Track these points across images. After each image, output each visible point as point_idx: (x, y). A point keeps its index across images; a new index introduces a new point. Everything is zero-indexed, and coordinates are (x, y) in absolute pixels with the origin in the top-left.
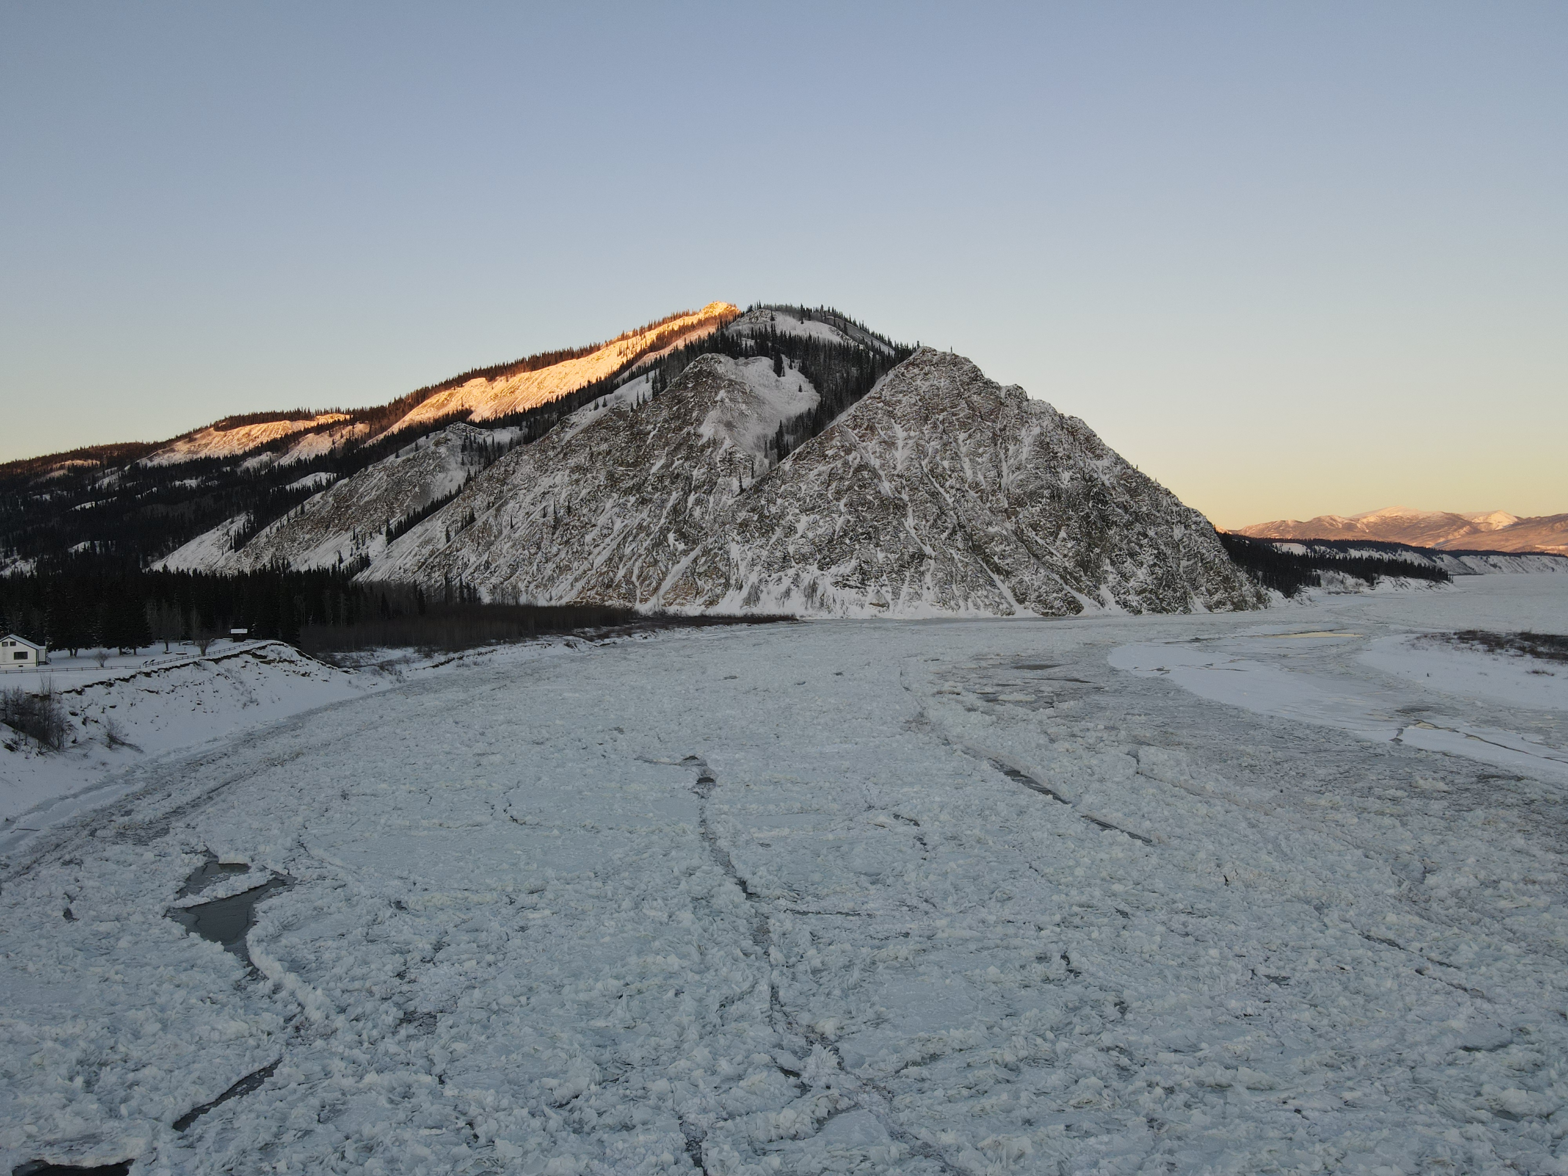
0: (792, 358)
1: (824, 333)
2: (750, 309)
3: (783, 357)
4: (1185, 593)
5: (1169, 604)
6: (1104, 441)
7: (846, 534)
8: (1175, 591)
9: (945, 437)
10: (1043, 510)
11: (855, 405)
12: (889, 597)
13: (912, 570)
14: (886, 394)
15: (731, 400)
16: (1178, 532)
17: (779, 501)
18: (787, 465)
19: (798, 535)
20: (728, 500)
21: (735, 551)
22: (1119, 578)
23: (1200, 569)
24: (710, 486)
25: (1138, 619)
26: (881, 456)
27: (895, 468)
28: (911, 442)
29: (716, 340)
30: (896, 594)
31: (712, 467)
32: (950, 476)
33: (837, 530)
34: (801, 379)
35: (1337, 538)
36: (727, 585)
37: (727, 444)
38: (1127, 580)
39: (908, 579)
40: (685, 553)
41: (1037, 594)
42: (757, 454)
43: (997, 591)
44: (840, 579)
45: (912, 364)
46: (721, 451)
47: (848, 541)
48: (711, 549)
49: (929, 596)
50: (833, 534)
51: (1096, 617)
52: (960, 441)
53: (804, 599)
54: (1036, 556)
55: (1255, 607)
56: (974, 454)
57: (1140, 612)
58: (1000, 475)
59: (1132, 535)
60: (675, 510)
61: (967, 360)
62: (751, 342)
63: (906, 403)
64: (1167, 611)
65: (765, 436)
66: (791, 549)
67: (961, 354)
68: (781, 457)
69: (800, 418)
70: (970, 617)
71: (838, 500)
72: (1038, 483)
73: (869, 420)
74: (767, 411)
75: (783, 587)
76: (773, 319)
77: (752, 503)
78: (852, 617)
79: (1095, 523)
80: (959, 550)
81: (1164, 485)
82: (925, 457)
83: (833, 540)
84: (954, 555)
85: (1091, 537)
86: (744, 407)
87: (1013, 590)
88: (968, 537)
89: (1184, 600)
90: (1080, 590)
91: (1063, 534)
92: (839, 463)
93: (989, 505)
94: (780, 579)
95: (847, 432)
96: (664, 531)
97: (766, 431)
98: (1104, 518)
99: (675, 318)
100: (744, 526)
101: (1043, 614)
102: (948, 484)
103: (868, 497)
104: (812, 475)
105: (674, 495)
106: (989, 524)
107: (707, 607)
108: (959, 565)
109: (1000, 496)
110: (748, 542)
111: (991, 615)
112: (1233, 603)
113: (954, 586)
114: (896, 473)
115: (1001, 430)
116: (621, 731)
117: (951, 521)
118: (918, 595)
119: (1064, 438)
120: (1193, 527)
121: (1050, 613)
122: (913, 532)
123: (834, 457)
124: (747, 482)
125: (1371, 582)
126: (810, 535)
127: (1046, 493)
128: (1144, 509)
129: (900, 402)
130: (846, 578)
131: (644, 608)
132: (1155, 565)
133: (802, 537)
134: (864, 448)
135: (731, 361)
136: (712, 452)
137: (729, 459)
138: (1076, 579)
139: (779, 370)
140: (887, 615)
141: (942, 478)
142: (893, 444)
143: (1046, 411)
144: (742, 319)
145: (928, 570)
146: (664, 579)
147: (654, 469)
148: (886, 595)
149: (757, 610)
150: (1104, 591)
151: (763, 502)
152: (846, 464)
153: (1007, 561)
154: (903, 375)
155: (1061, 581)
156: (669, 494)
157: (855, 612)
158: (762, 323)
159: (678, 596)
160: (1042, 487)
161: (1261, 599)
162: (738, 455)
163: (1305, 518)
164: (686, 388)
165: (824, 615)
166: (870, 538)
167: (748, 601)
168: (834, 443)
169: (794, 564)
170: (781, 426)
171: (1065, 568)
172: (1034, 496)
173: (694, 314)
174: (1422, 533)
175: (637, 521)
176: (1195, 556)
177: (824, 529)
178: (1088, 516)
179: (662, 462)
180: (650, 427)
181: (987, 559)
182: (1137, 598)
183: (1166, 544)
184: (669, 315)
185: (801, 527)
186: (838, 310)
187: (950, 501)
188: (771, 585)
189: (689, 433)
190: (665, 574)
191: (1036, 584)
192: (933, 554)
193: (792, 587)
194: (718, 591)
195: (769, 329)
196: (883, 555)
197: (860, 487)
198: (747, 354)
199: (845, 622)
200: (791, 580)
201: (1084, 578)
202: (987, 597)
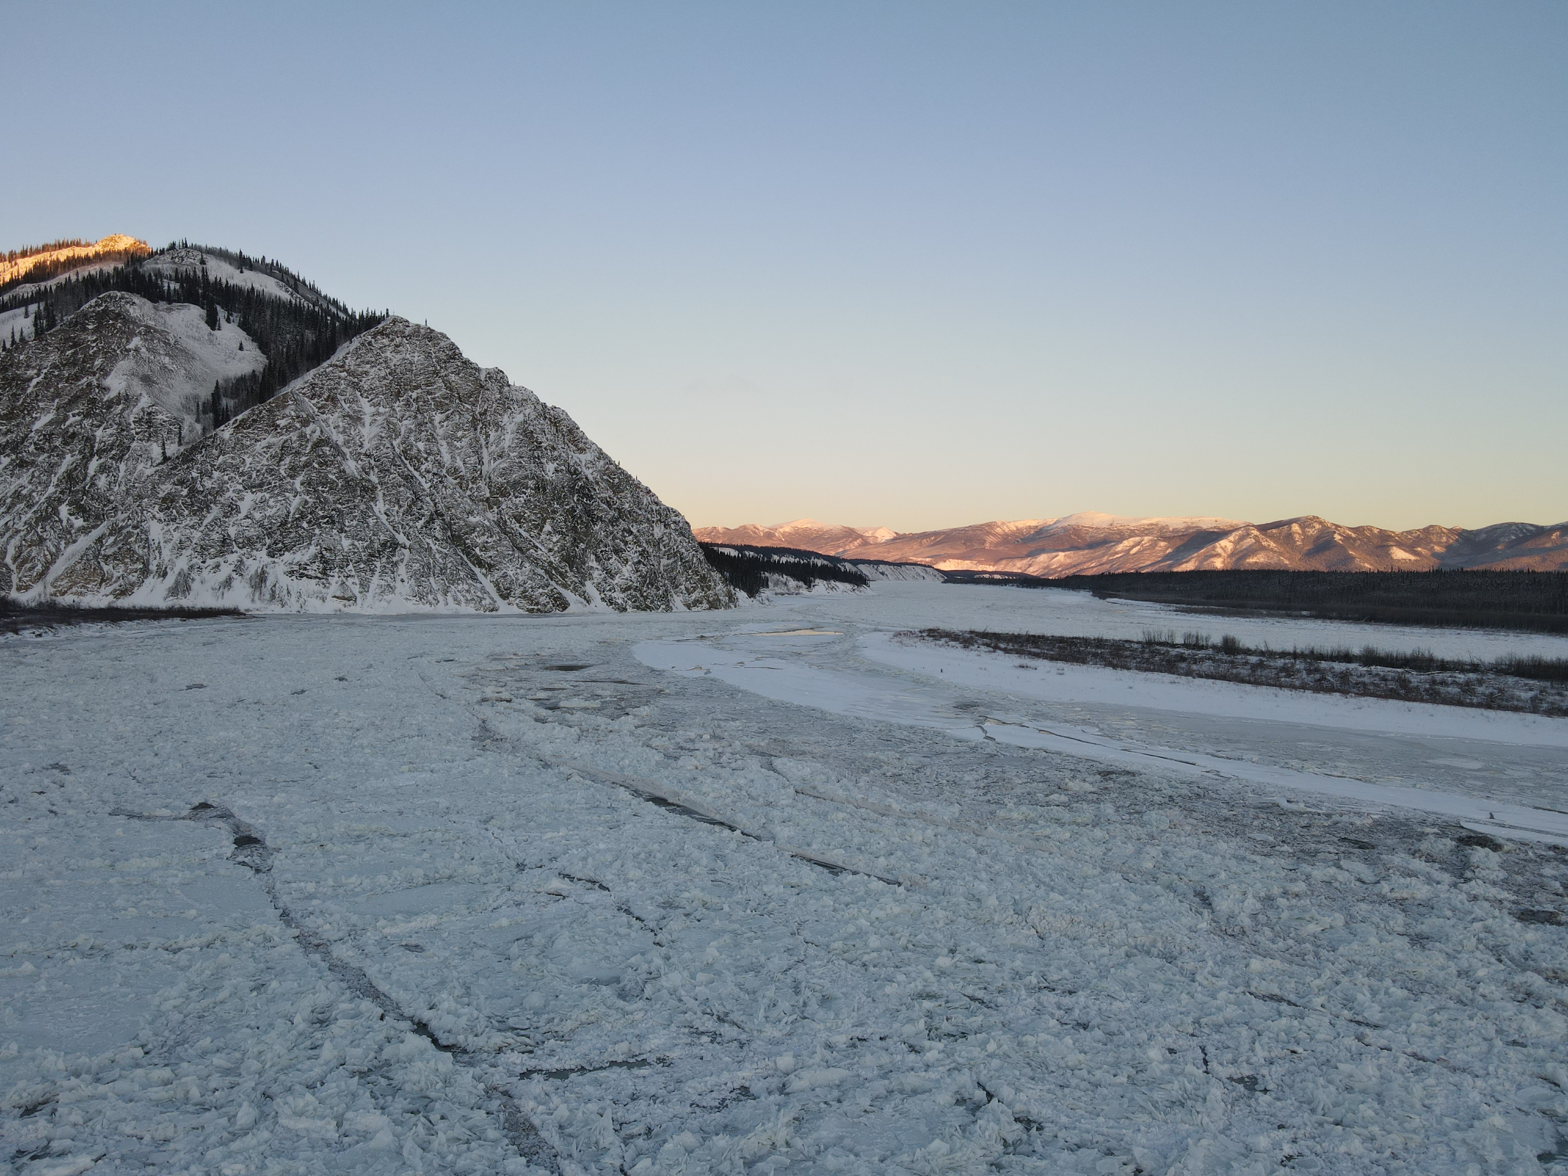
0: (230, 311)
1: (269, 287)
2: (173, 247)
3: (219, 308)
4: (666, 591)
5: (652, 602)
6: (587, 435)
7: (303, 516)
8: (658, 589)
9: (419, 416)
10: (527, 502)
11: (313, 372)
12: (356, 589)
13: (384, 560)
14: (350, 362)
15: (148, 350)
16: (658, 531)
17: (216, 474)
18: (226, 432)
19: (241, 516)
20: (146, 470)
21: (156, 531)
22: (604, 575)
23: (680, 569)
24: (120, 449)
25: (624, 617)
26: (344, 432)
27: (361, 446)
28: (380, 419)
29: (127, 277)
30: (364, 586)
31: (123, 428)
32: (426, 459)
33: (292, 511)
34: (241, 335)
35: (764, 545)
36: (145, 572)
37: (145, 401)
38: (612, 577)
39: (378, 569)
40: (85, 530)
41: (522, 589)
42: (186, 417)
43: (478, 585)
44: (296, 568)
45: (381, 333)
46: (135, 410)
47: (305, 525)
48: (122, 528)
49: (404, 588)
50: (287, 516)
51: (583, 614)
52: (436, 423)
53: (251, 590)
54: (520, 549)
55: (727, 606)
56: (451, 438)
57: (625, 609)
58: (481, 462)
59: (618, 531)
60: (70, 477)
61: (444, 336)
62: (174, 286)
63: (374, 375)
64: (651, 609)
65: (196, 398)
66: (232, 531)
67: (438, 328)
68: (218, 423)
69: (242, 380)
70: (450, 613)
71: (293, 477)
72: (522, 473)
73: (330, 390)
74: (197, 367)
75: (222, 575)
76: (203, 262)
77: (180, 474)
78: (311, 611)
79: (580, 517)
80: (437, 539)
81: (645, 483)
82: (397, 436)
83: (286, 522)
84: (432, 545)
85: (576, 532)
86: (167, 360)
87: (497, 585)
88: (447, 527)
89: (665, 598)
90: (565, 586)
91: (548, 527)
92: (294, 436)
93: (468, 493)
94: (218, 566)
95: (303, 401)
96: (53, 503)
97: (197, 391)
98: (589, 513)
99: (60, 246)
100: (168, 502)
101: (528, 610)
102: (423, 467)
103: (330, 476)
104: (259, 447)
105: (69, 458)
106: (470, 513)
107: (117, 597)
108: (437, 556)
109: (481, 484)
110: (174, 520)
111: (473, 612)
112: (709, 602)
113: (432, 579)
114: (363, 451)
115: (481, 414)
116: (64, 769)
117: (428, 509)
118: (391, 588)
119: (546, 428)
120: (673, 526)
121: (536, 609)
122: (384, 518)
123: (288, 428)
124: (173, 449)
125: (809, 585)
126: (257, 516)
127: (531, 483)
128: (627, 506)
129: (366, 373)
130: (303, 567)
131: (27, 598)
132: (639, 562)
133: (247, 517)
134: (324, 421)
135: (149, 304)
136: (123, 410)
137: (148, 420)
138: (561, 574)
139: (212, 322)
140: (354, 609)
141: (416, 460)
142: (359, 419)
143: (527, 399)
144: (162, 258)
145: (402, 560)
146: (53, 562)
147: (38, 425)
148: (352, 587)
149: (186, 602)
150: (590, 587)
151: (195, 474)
152: (302, 436)
153: (490, 554)
154: (370, 343)
155: (546, 577)
156: (62, 456)
157: (314, 606)
158: (190, 264)
159: (75, 583)
160: (526, 477)
161: (731, 598)
162: (160, 417)
163: (733, 527)
164: (84, 329)
165: (275, 608)
166: (333, 522)
167: (174, 591)
168: (287, 411)
169: (236, 548)
170: (217, 387)
171: (551, 563)
172: (517, 486)
173: (88, 245)
174: (826, 544)
175: (13, 488)
176: (675, 555)
177: (274, 509)
178: (573, 510)
179: (50, 416)
180: (31, 372)
181: (468, 551)
182: (622, 595)
183: (648, 542)
184: (52, 242)
185: (245, 506)
186: (285, 265)
187: (426, 486)
188: (205, 573)
189: (89, 385)
190: (55, 556)
191: (521, 578)
192: (408, 543)
193: (234, 575)
194: (133, 578)
195: (199, 274)
196: (350, 541)
197: (320, 463)
198: (170, 298)
199: (304, 619)
200: (232, 567)
201: (570, 574)
202: (468, 591)
